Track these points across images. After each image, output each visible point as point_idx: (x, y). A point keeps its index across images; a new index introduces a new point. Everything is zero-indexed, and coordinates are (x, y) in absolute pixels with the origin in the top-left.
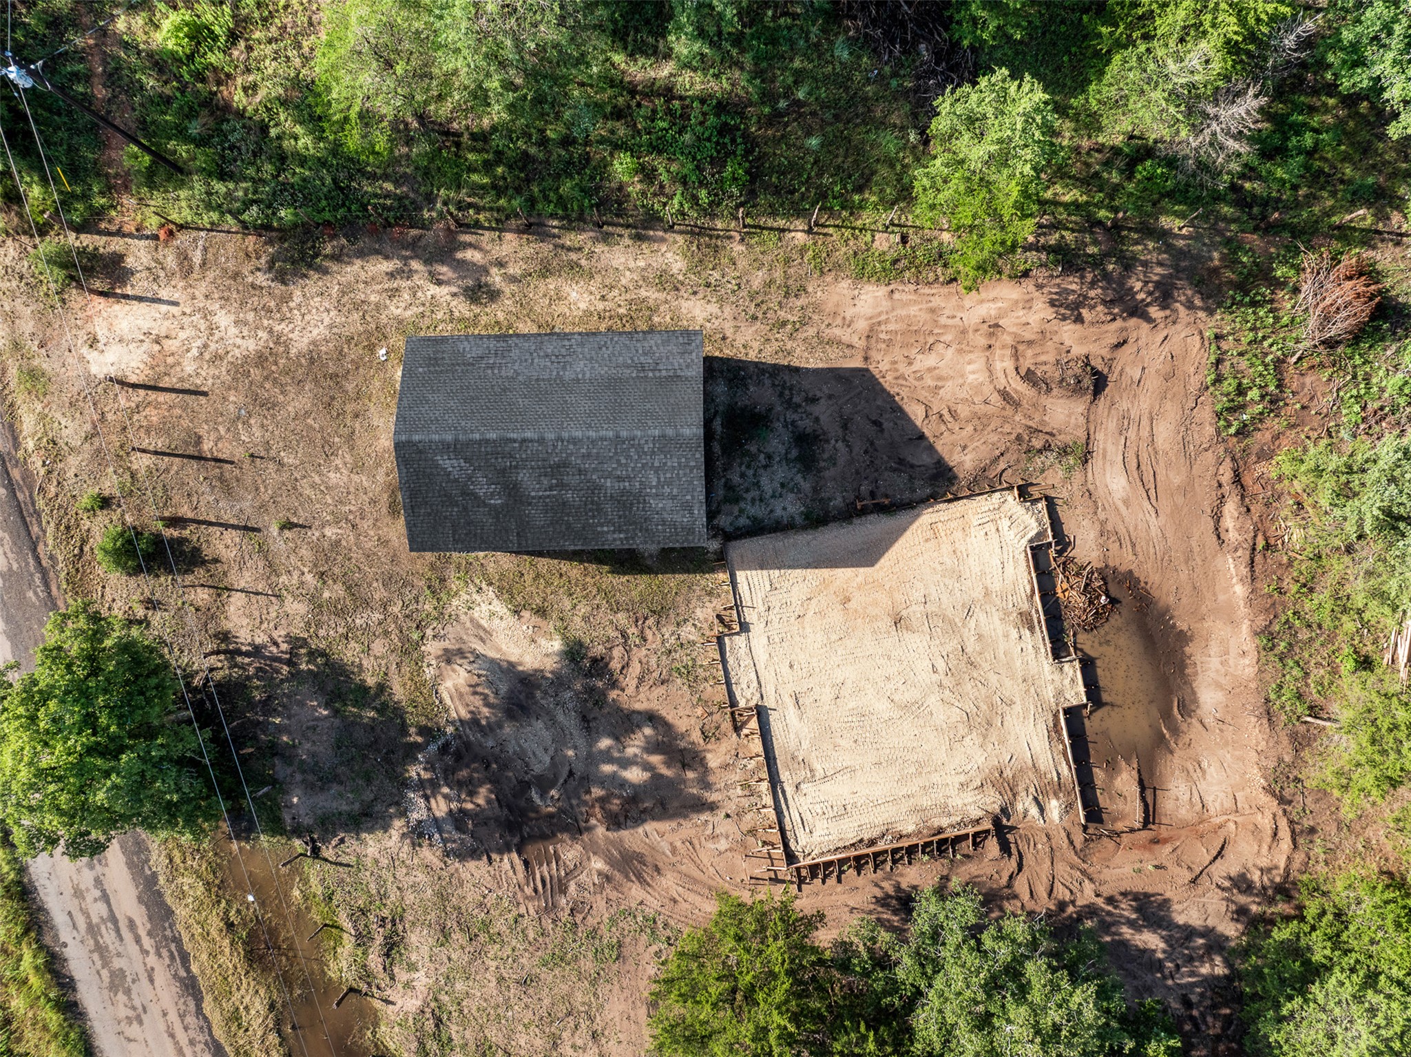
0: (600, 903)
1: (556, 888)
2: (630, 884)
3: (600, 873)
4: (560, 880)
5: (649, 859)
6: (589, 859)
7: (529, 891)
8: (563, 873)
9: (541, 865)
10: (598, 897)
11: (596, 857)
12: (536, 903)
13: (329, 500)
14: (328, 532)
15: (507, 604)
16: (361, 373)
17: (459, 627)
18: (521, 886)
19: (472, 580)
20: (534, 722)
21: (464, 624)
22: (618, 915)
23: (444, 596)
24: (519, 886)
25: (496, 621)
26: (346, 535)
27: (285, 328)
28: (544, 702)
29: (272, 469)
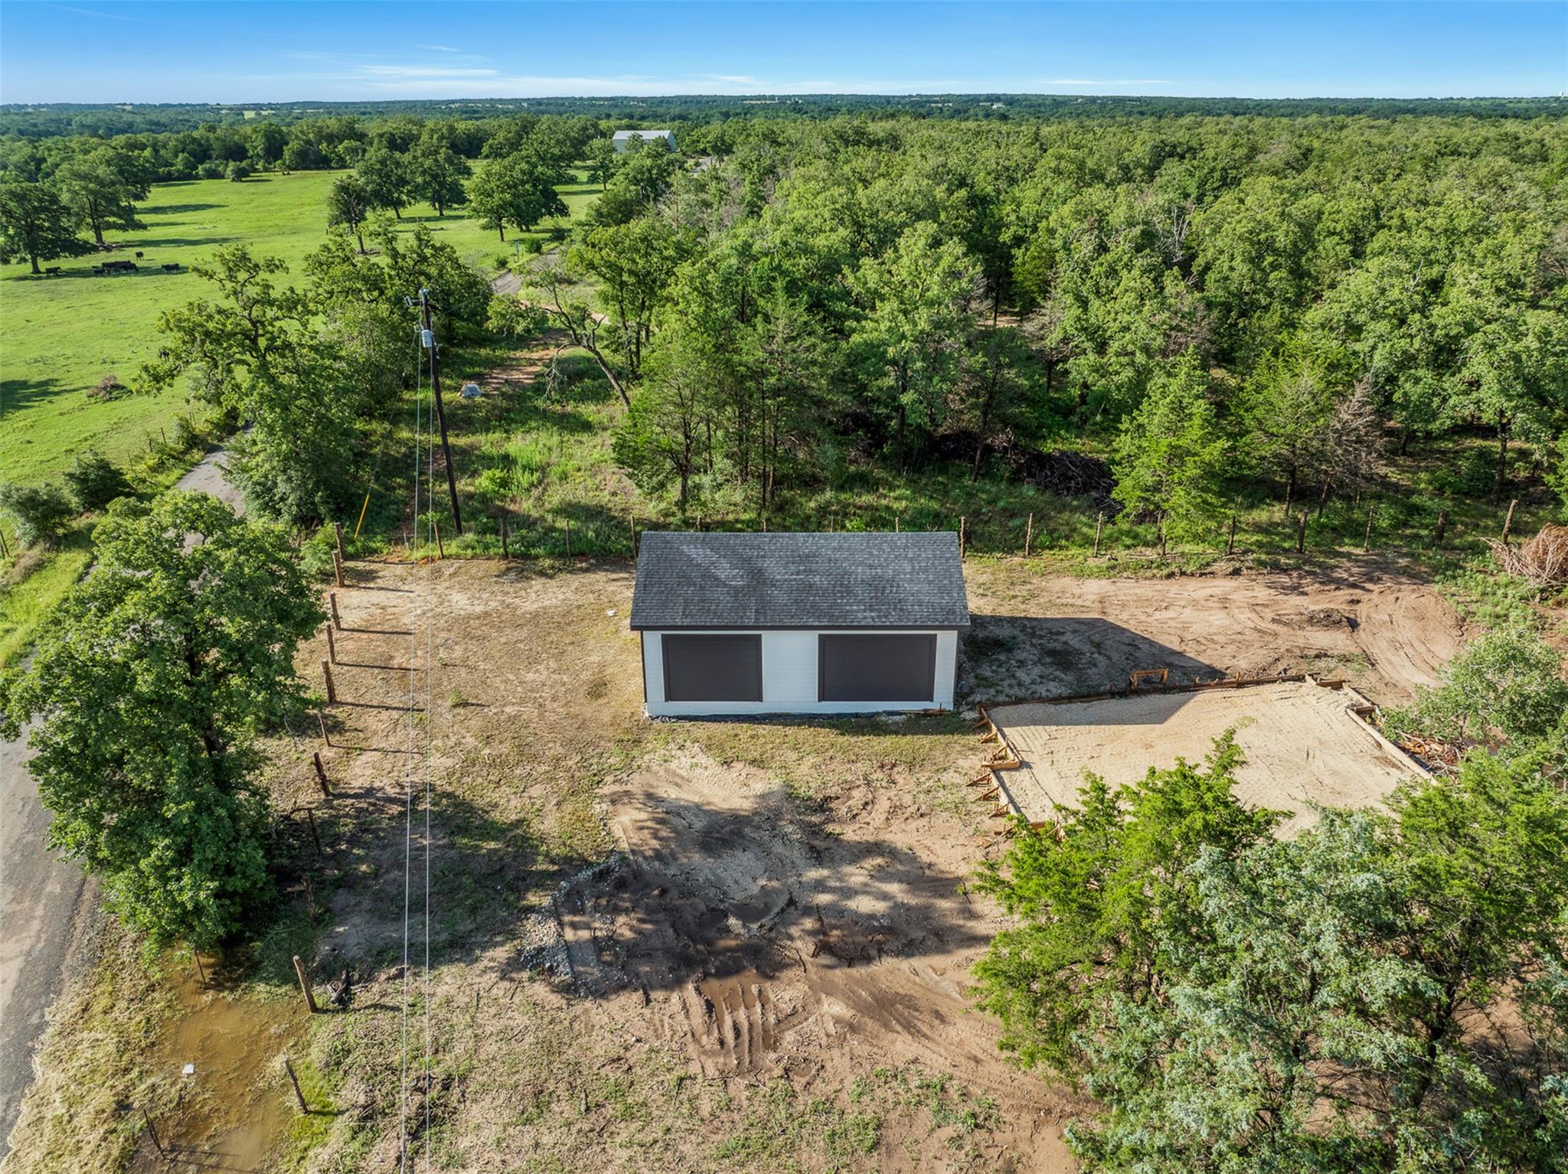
0: (837, 1061)
1: (758, 1039)
2: (891, 1036)
3: (837, 1021)
4: (765, 1031)
5: (922, 1003)
6: (818, 1001)
7: (709, 1042)
8: (772, 1019)
9: (733, 1009)
10: (836, 1053)
11: (831, 999)
12: (721, 1060)
13: (519, 689)
14: (508, 709)
15: (714, 757)
16: (586, 622)
17: (648, 776)
18: (697, 1035)
19: (674, 740)
20: (739, 853)
21: (656, 773)
22: (872, 1077)
23: (635, 753)
24: (693, 1035)
25: (698, 771)
26: (529, 711)
27: (517, 601)
28: (755, 835)
29: (463, 672)
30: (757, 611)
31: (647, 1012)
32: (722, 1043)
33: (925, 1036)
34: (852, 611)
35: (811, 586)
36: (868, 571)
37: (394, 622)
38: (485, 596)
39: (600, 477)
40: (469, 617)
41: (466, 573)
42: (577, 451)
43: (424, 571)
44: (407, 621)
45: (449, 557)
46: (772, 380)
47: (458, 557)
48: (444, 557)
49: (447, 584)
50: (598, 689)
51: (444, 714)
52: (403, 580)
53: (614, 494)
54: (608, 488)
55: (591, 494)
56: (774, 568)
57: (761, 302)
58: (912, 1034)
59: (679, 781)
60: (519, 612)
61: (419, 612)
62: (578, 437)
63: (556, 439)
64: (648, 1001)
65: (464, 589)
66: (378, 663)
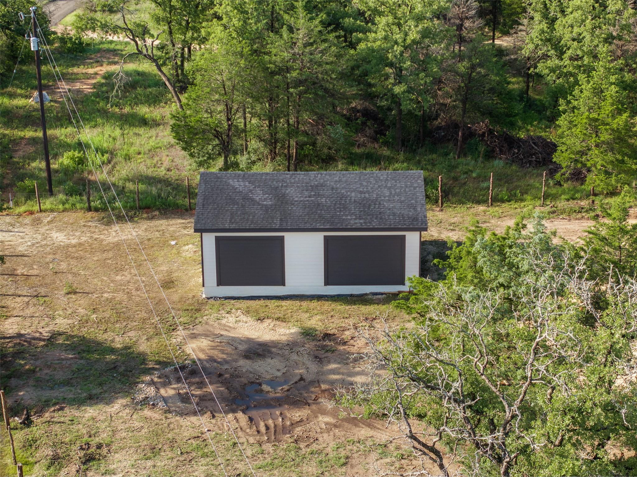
0: (326, 438)
1: (280, 431)
3: (327, 424)
4: (284, 428)
6: (316, 417)
7: (251, 431)
8: (288, 424)
9: (265, 420)
10: (325, 435)
11: (324, 416)
12: (258, 437)
13: (112, 285)
14: (105, 295)
15: (252, 317)
16: (155, 248)
17: (207, 326)
18: (243, 429)
19: (223, 309)
20: (269, 360)
21: (212, 325)
22: (345, 442)
23: (198, 315)
24: (241, 429)
25: (241, 324)
26: (120, 296)
27: (102, 237)
28: (280, 352)
29: (70, 277)
30: (281, 219)
31: (213, 421)
32: (258, 432)
33: (379, 429)
34: (347, 220)
35: (319, 205)
36: (359, 196)
37: (12, 250)
38: (77, 234)
39: (156, 159)
40: (68, 246)
41: (60, 221)
42: (137, 141)
43: (28, 220)
44: (21, 249)
45: (45, 211)
46: (294, 74)
47: (52, 211)
48: (41, 211)
49: (47, 227)
50: (168, 284)
51: (60, 297)
52: (13, 225)
53: (169, 170)
54: (164, 166)
55: (151, 170)
56: (293, 193)
57: (286, 17)
58: (371, 428)
59: (228, 329)
60: (104, 243)
61: (29, 244)
62: (136, 130)
63: (118, 132)
64: (214, 417)
65: (60, 230)
66: (7, 273)
